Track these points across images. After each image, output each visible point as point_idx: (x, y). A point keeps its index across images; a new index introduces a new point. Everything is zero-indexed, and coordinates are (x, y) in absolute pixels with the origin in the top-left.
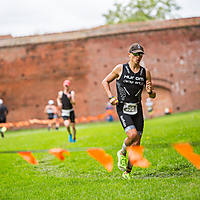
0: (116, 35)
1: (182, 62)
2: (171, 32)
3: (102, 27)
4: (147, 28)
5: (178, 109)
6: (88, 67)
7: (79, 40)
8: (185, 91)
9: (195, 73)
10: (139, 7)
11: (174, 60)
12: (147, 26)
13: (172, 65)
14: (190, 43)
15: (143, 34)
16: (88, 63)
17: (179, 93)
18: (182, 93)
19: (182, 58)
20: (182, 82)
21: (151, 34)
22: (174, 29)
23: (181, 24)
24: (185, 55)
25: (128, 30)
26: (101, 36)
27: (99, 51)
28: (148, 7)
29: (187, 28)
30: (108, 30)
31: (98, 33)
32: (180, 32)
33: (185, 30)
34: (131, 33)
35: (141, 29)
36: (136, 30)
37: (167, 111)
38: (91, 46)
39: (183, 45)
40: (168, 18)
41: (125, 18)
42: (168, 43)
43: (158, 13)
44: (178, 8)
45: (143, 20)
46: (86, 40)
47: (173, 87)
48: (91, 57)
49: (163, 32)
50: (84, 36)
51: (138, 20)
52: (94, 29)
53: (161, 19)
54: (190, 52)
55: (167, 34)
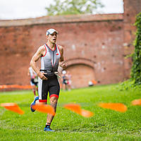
0: (54, 24)
1: (103, 47)
2: (96, 24)
3: (43, 17)
4: (78, 20)
5: (99, 82)
6: (32, 47)
7: (26, 26)
8: (105, 69)
9: (113, 56)
10: (73, 3)
11: (98, 46)
12: (78, 18)
13: (96, 49)
14: (110, 33)
15: (75, 24)
16: (32, 44)
17: (100, 70)
18: (103, 70)
19: (103, 44)
20: (103, 62)
21: (81, 24)
22: (99, 21)
23: (105, 18)
24: (106, 42)
25: (64, 20)
26: (43, 24)
27: (41, 35)
28: (79, 4)
29: (109, 21)
30: (48, 20)
31: (41, 22)
32: (103, 24)
33: (107, 23)
34: (66, 23)
35: (74, 20)
36: (70, 21)
37: (90, 83)
38: (35, 31)
39: (105, 34)
40: (94, 13)
41: (62, 12)
42: (94, 32)
43: (87, 9)
44: (102, 6)
45: (75, 14)
46: (32, 26)
47: (95, 65)
48: (34, 40)
49: (91, 24)
50: (29, 23)
51: (71, 13)
52: (38, 19)
53: (89, 14)
54: (110, 39)
55: (93, 25)
